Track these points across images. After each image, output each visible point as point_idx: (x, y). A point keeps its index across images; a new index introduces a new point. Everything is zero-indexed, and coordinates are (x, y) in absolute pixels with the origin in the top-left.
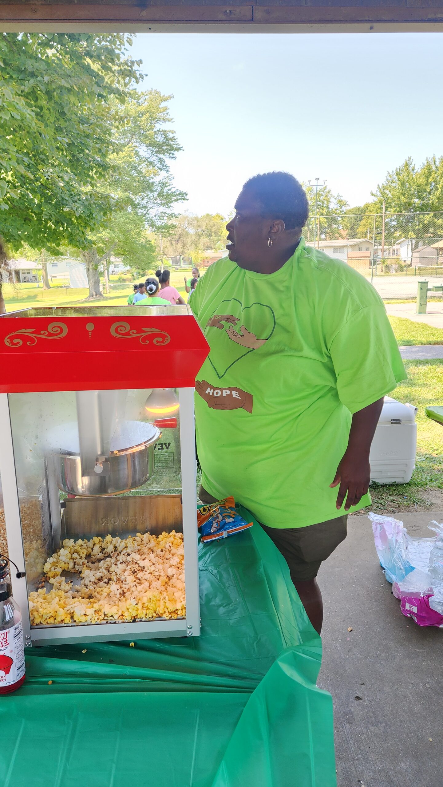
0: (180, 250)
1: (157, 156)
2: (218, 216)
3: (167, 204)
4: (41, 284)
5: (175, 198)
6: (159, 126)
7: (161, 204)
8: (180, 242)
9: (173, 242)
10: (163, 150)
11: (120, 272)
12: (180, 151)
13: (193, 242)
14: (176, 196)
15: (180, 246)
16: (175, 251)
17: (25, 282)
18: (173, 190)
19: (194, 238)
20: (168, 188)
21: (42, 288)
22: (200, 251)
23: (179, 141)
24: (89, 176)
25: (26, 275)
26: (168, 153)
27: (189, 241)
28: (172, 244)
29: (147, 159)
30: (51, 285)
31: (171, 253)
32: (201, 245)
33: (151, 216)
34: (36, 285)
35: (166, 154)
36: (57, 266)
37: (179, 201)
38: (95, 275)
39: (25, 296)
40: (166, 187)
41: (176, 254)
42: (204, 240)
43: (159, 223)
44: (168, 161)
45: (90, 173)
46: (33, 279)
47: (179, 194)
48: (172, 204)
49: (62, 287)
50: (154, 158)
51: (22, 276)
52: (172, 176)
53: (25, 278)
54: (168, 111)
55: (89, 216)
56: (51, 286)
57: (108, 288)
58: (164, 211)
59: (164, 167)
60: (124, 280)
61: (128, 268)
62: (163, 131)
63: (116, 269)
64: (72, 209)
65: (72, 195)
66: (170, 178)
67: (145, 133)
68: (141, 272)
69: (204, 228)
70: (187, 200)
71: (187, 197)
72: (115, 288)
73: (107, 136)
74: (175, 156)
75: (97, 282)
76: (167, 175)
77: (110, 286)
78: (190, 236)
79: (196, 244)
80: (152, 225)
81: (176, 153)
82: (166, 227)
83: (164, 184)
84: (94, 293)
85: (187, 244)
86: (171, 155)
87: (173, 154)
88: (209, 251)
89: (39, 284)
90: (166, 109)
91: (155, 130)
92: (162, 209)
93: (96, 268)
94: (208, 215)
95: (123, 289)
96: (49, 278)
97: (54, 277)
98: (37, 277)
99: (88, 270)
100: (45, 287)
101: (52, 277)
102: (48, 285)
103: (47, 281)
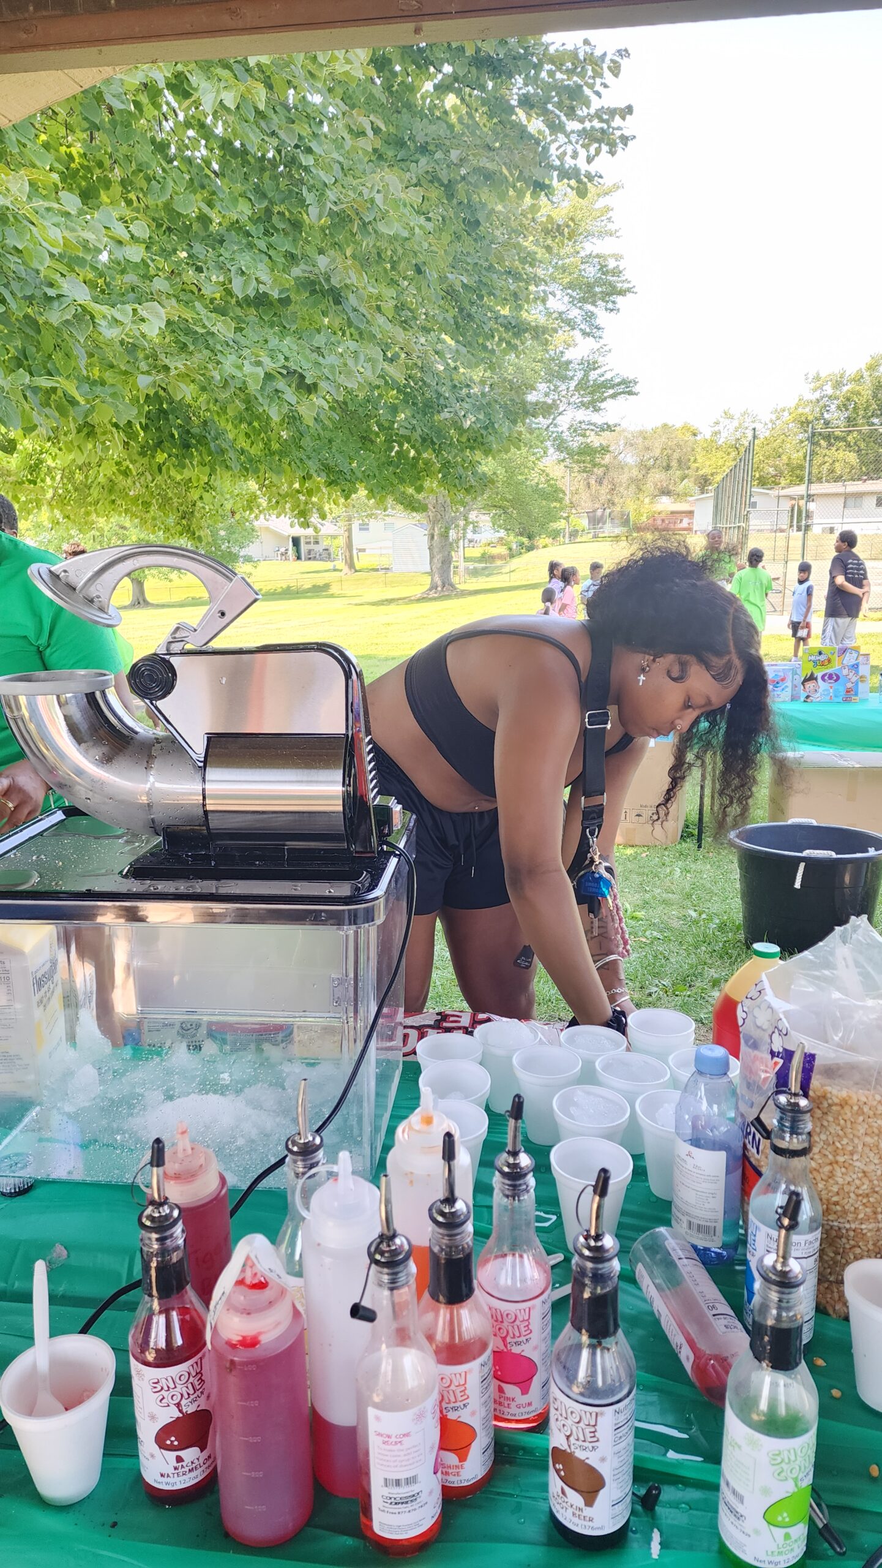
0: (603, 498)
1: (580, 308)
2: (686, 428)
3: (593, 406)
4: (340, 564)
5: (611, 392)
6: (589, 247)
7: (583, 404)
8: (605, 482)
9: (592, 482)
10: (595, 295)
11: (484, 541)
12: (629, 295)
13: (632, 480)
14: (612, 387)
15: (604, 490)
16: (595, 498)
17: (309, 559)
18: (608, 376)
19: (635, 472)
20: (599, 371)
21: (340, 571)
22: (647, 500)
23: (627, 275)
24: (485, 348)
25: (312, 546)
26: (603, 300)
27: (624, 478)
28: (589, 486)
29: (560, 314)
30: (358, 566)
31: (587, 505)
32: (649, 486)
33: (560, 429)
34: (329, 565)
35: (599, 303)
36: (367, 529)
37: (619, 397)
38: (443, 547)
39: (307, 586)
40: (595, 369)
41: (597, 506)
42: (657, 477)
43: (575, 444)
44: (602, 317)
45: (488, 344)
46: (325, 555)
47: (619, 384)
48: (603, 405)
49: (377, 570)
50: (575, 313)
51: (304, 548)
52: (606, 348)
53: (309, 552)
54: (611, 214)
55: (486, 428)
56: (358, 568)
57: (462, 574)
58: (586, 419)
59: (593, 330)
60: (493, 558)
61: (502, 533)
62: (598, 256)
63: (476, 537)
64: (456, 413)
65: (455, 386)
66: (603, 351)
67: (560, 262)
68: (525, 540)
69: (657, 453)
70: (636, 394)
71: (636, 389)
72: (475, 573)
73: (527, 266)
74: (617, 306)
75: (447, 562)
76: (598, 346)
77: (467, 569)
78: (626, 470)
79: (638, 484)
80: (561, 446)
81: (619, 299)
82: (587, 451)
83: (591, 366)
84: (440, 583)
85: (621, 486)
86: (610, 305)
87: (614, 302)
88: (665, 499)
89: (335, 563)
90: (608, 209)
91: (582, 254)
92: (582, 415)
93: (445, 535)
94: (665, 426)
95: (488, 576)
96: (355, 552)
97: (363, 550)
98: (332, 550)
99: (432, 537)
100: (346, 569)
101: (361, 550)
102: (351, 566)
103: (351, 557)
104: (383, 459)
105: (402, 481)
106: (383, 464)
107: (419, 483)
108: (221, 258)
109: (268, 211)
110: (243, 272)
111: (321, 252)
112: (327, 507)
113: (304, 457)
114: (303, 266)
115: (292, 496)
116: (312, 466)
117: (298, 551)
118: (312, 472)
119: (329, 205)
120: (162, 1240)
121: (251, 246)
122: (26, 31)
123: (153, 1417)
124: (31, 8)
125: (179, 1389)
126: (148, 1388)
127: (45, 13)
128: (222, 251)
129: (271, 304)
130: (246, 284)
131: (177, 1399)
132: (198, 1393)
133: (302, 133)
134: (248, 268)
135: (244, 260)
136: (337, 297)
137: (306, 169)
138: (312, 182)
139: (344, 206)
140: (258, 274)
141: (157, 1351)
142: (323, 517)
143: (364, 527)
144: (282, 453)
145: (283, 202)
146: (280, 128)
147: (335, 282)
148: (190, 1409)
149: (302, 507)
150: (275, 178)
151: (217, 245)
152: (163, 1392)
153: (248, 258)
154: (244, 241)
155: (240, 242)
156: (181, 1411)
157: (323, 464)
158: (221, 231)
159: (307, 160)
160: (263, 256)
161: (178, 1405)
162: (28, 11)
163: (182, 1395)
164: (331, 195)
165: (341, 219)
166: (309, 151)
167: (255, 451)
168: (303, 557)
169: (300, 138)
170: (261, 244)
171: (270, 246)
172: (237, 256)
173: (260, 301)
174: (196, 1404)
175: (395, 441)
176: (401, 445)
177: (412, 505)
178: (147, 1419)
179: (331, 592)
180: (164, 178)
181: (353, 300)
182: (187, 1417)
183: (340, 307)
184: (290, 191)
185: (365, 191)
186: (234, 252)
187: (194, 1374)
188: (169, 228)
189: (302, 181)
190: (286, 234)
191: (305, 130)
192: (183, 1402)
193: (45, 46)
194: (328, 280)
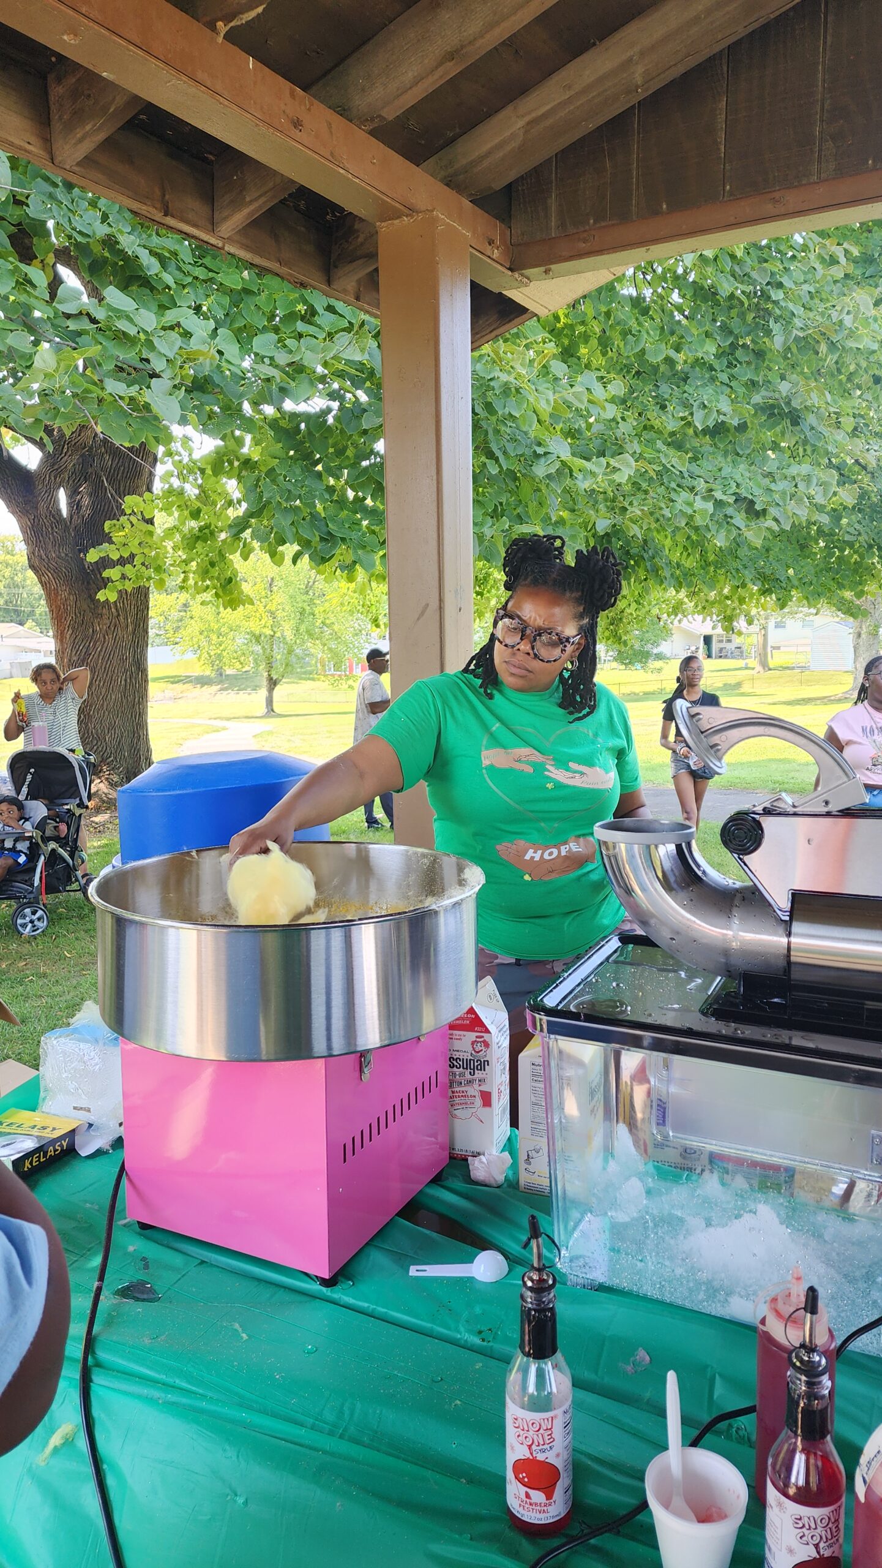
4: (753, 662)
17: (721, 657)
21: (753, 669)
25: (724, 645)
30: (772, 663)
34: (741, 663)
36: (784, 627)
38: (870, 646)
39: (718, 684)
46: (737, 653)
49: (793, 668)
51: (715, 646)
53: (721, 650)
56: (771, 666)
89: (747, 661)
93: (874, 634)
96: (769, 649)
97: (778, 648)
98: (745, 648)
99: (859, 635)
100: (759, 668)
101: (774, 648)
102: (764, 664)
103: (766, 655)
104: (822, 566)
105: (841, 586)
106: (821, 571)
107: (860, 587)
108: (686, 395)
109: (733, 346)
110: (705, 406)
111: (783, 378)
112: (754, 612)
113: (740, 567)
114: (763, 393)
115: (720, 602)
116: (748, 575)
117: (709, 649)
118: (747, 580)
119: (795, 332)
120: (809, 1384)
121: (713, 379)
122: (585, 241)
123: (791, 1551)
124: (592, 221)
125: (819, 1529)
126: (789, 1523)
127: (603, 224)
128: (686, 388)
129: (728, 430)
130: (706, 416)
131: (816, 1540)
132: (834, 1539)
133: (773, 270)
134: (710, 402)
135: (707, 394)
136: (795, 419)
137: (776, 303)
138: (778, 312)
139: (810, 332)
140: (720, 406)
141: (798, 1488)
142: (750, 622)
143: (778, 626)
144: (718, 565)
145: (748, 334)
146: (753, 269)
147: (795, 404)
148: (827, 1553)
149: (729, 612)
150: (742, 315)
151: (682, 383)
152: (804, 1530)
153: (711, 391)
154: (707, 376)
155: (703, 378)
156: (818, 1552)
157: (759, 573)
158: (686, 370)
159: (777, 295)
160: (725, 387)
161: (817, 1546)
162: (589, 223)
163: (821, 1537)
164: (797, 322)
165: (806, 344)
166: (780, 285)
167: (690, 563)
168: (714, 656)
169: (772, 274)
170: (724, 377)
171: (732, 377)
172: (701, 391)
173: (718, 431)
174: (831, 1550)
175: (833, 548)
176: (842, 550)
177: (850, 610)
178: (784, 1551)
179: (742, 690)
180: (640, 331)
181: (811, 419)
182: (822, 1558)
183: (798, 428)
184: (757, 324)
185: (835, 315)
186: (697, 387)
187: (833, 1520)
188: (638, 373)
189: (769, 313)
190: (748, 363)
191: (776, 266)
192: (822, 1545)
193: (600, 252)
194: (788, 403)
